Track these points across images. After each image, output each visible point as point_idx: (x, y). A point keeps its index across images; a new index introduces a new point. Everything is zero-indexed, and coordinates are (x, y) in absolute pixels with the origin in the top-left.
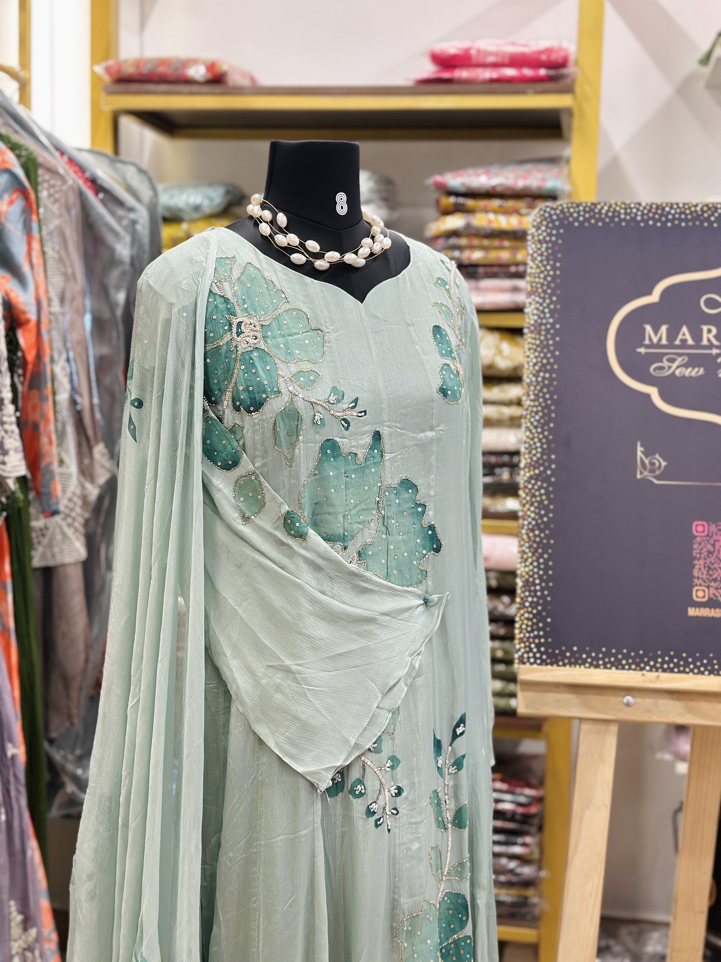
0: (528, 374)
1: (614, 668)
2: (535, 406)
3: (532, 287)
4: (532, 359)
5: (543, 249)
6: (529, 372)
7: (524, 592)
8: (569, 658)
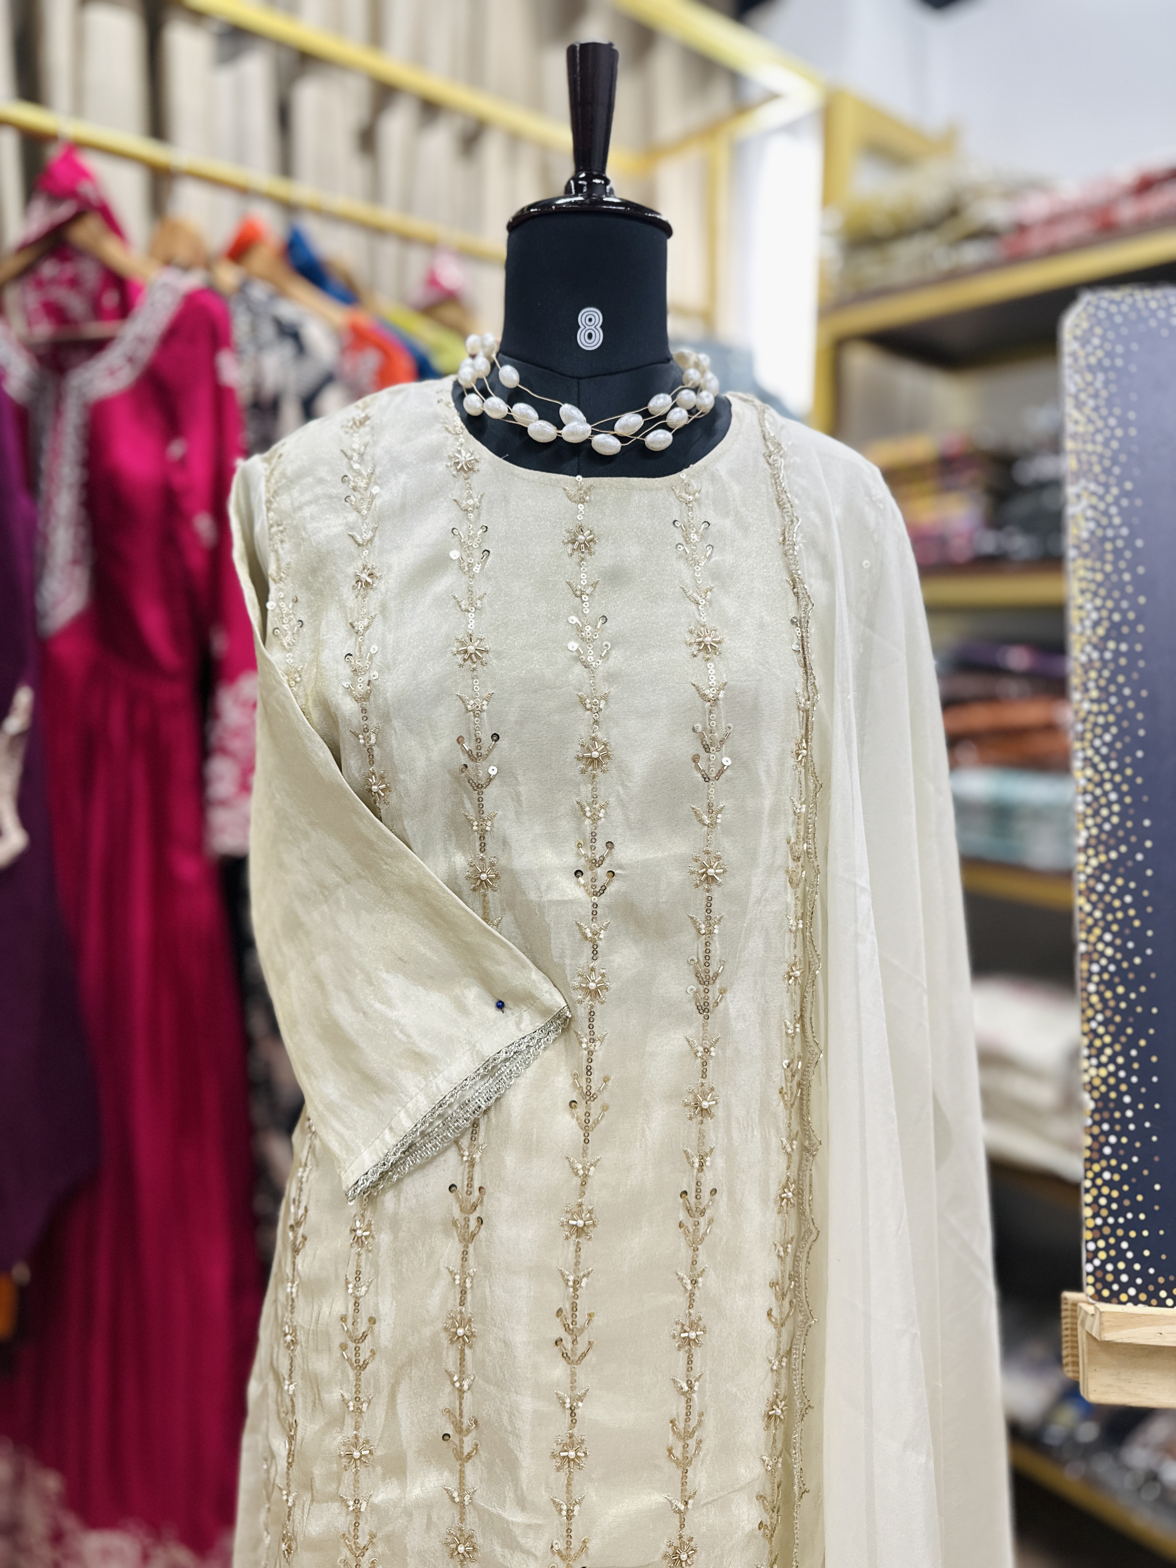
0: (1083, 646)
2: (1100, 713)
3: (1079, 461)
4: (1088, 613)
5: (1099, 384)
6: (1084, 640)
7: (1098, 1123)
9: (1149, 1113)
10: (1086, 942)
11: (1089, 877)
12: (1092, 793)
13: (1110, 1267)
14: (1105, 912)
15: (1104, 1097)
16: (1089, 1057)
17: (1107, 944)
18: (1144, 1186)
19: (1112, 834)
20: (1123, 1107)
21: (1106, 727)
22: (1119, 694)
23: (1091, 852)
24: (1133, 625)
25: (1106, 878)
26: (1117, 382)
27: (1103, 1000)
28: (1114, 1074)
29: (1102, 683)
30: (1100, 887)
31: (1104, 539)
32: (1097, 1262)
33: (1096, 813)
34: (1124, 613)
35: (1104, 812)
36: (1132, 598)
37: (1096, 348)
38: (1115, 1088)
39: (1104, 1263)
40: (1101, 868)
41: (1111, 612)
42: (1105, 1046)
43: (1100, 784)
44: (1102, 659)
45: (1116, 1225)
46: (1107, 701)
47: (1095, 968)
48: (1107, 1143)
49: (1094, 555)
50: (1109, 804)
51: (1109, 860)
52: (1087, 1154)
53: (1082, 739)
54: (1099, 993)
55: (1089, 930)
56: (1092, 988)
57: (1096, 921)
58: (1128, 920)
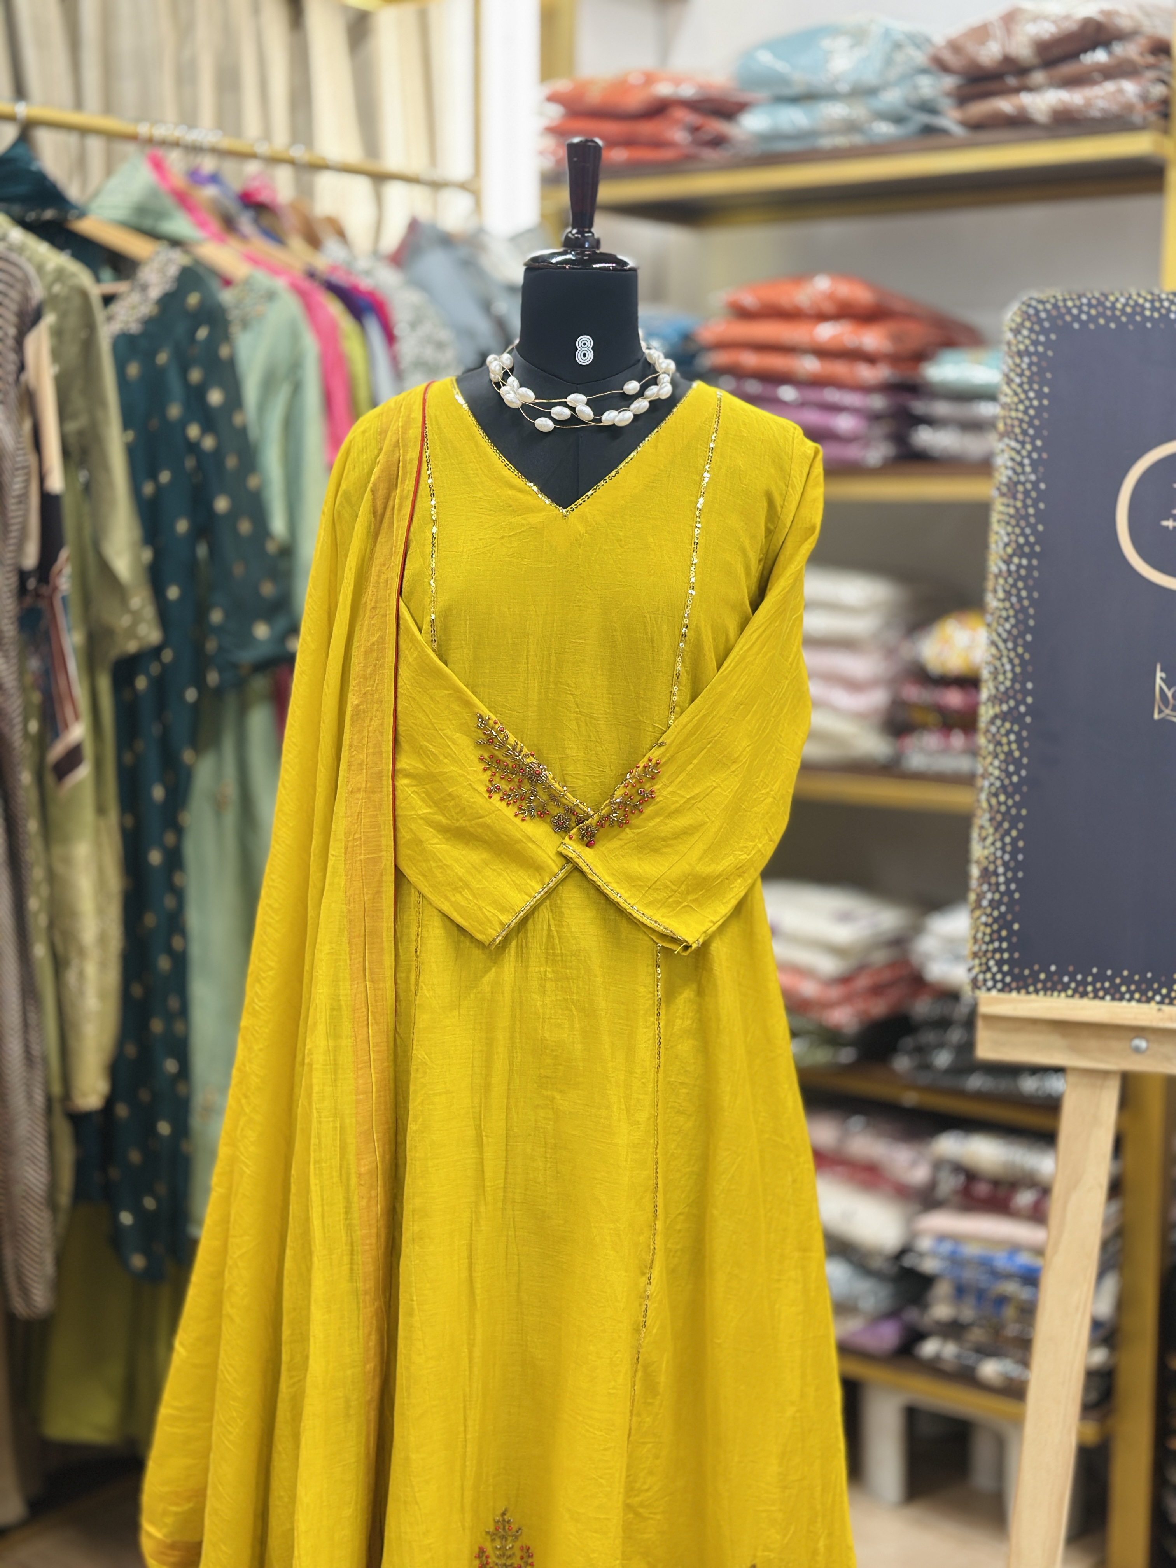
0: (997, 560)
1: (1108, 998)
3: (1006, 424)
4: (1002, 537)
5: (1024, 366)
6: (997, 556)
7: (980, 885)
8: (1044, 982)
9: (1015, 879)
13: (981, 977)
17: (995, 768)
18: (1008, 926)
19: (1005, 693)
20: (997, 875)
21: (1007, 619)
22: (1018, 596)
24: (1032, 546)
25: (998, 722)
26: (1038, 364)
28: (994, 854)
29: (1007, 588)
30: (993, 729)
31: (1019, 482)
32: (974, 971)
34: (1026, 537)
35: (1001, 678)
36: (1033, 527)
37: (1025, 337)
38: (993, 862)
39: (977, 975)
40: (996, 716)
41: (1018, 536)
43: (1000, 659)
44: (1008, 570)
45: (987, 951)
46: (1009, 600)
48: (986, 899)
49: (1009, 495)
50: (1005, 673)
51: (1002, 711)
52: (973, 907)
58: (1011, 752)
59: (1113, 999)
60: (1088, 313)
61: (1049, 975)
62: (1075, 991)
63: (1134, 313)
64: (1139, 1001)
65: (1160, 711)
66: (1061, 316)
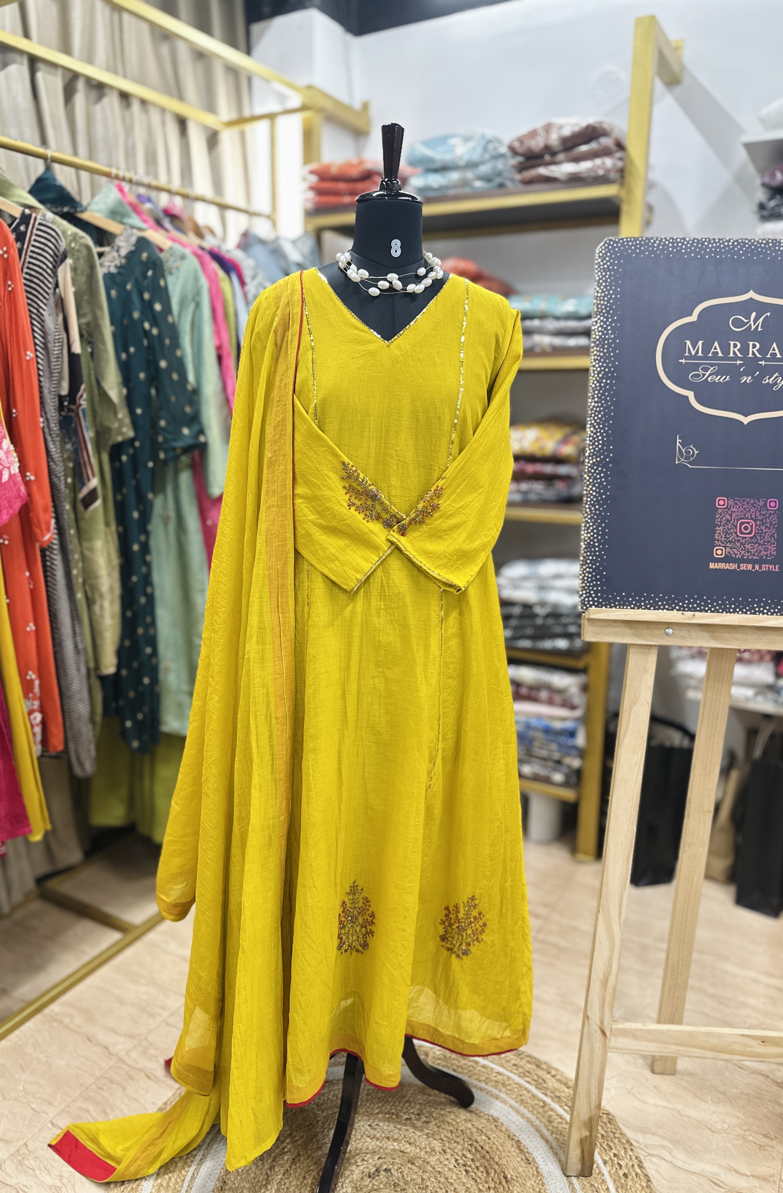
0: (594, 381)
1: (652, 608)
2: (598, 407)
5: (607, 277)
8: (619, 601)
9: (604, 549)
10: (586, 490)
11: (589, 467)
12: (593, 437)
13: (586, 599)
14: (593, 480)
15: (589, 543)
16: (584, 530)
17: (594, 491)
18: (600, 573)
19: (597, 451)
20: (595, 547)
21: (599, 412)
22: (605, 399)
23: (590, 458)
25: (595, 467)
26: (614, 276)
27: (591, 510)
28: (593, 536)
30: (593, 471)
31: (605, 339)
32: (582, 598)
33: (593, 444)
34: (610, 368)
35: (596, 444)
36: (613, 363)
37: (607, 261)
38: (593, 540)
39: (585, 598)
40: (594, 463)
41: (605, 368)
42: (590, 526)
43: (594, 434)
44: (600, 386)
45: (590, 586)
46: (601, 402)
47: (589, 499)
48: (589, 559)
49: (600, 346)
50: (599, 440)
51: (597, 461)
52: (581, 562)
53: (591, 417)
54: (589, 508)
55: (588, 486)
56: (587, 506)
57: (590, 483)
58: (602, 482)
59: (655, 609)
60: (640, 249)
61: (622, 597)
62: (635, 605)
63: (663, 249)
64: (668, 609)
65: (679, 460)
66: (627, 250)
